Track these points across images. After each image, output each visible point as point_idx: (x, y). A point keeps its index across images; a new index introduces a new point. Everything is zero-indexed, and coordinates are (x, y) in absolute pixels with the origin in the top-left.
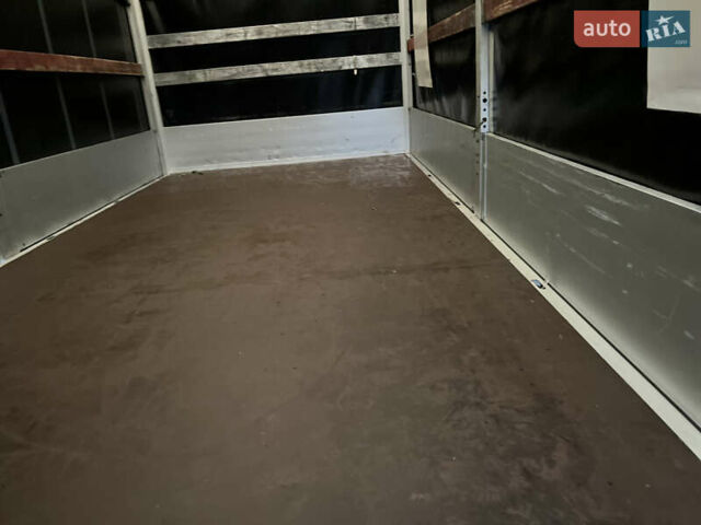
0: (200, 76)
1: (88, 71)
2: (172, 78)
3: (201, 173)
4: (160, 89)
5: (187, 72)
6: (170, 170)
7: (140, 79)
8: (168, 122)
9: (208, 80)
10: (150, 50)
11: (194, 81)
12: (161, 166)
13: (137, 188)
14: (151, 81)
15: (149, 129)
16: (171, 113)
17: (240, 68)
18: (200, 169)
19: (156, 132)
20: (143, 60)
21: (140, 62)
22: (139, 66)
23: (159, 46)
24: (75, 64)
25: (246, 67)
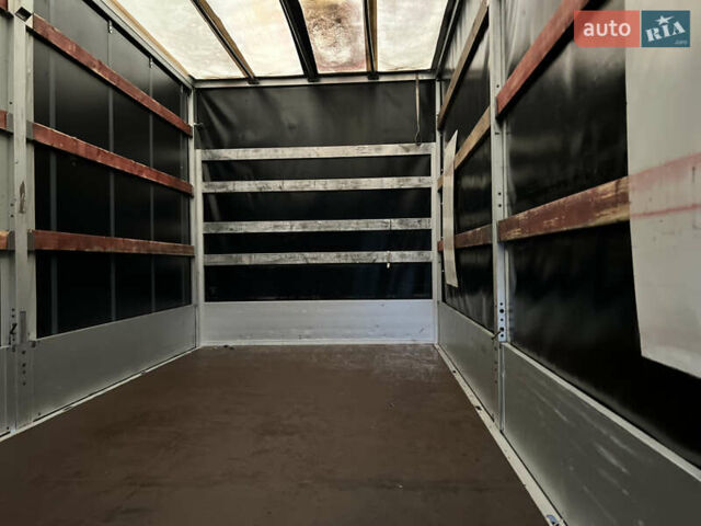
0: (246, 259)
1: (142, 252)
2: (219, 260)
3: (232, 348)
4: (207, 268)
5: (234, 255)
6: (203, 343)
7: (191, 258)
8: (209, 297)
9: (253, 263)
10: (205, 235)
11: (239, 263)
12: (195, 338)
13: (168, 359)
14: (201, 260)
15: (190, 303)
16: (213, 290)
17: (283, 255)
18: (231, 343)
19: (196, 306)
20: (197, 244)
21: (193, 244)
22: (192, 248)
23: (213, 232)
24: (133, 246)
25: (288, 255)
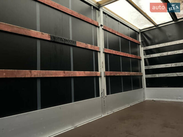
0: (157, 76)
1: (129, 75)
2: (150, 76)
3: (155, 101)
4: (146, 78)
5: (154, 75)
6: (146, 99)
7: (141, 76)
8: (147, 86)
9: (159, 77)
10: (145, 70)
11: (155, 77)
12: (144, 97)
13: (137, 102)
14: (144, 76)
15: (142, 88)
16: (148, 84)
17: (169, 74)
18: (154, 99)
19: (144, 89)
21: (142, 72)
22: (142, 73)
23: (147, 69)
24: (126, 74)
25: (171, 74)
